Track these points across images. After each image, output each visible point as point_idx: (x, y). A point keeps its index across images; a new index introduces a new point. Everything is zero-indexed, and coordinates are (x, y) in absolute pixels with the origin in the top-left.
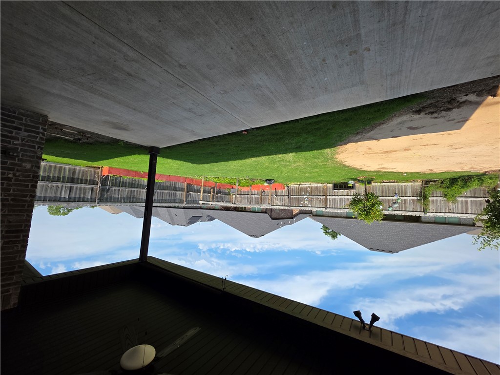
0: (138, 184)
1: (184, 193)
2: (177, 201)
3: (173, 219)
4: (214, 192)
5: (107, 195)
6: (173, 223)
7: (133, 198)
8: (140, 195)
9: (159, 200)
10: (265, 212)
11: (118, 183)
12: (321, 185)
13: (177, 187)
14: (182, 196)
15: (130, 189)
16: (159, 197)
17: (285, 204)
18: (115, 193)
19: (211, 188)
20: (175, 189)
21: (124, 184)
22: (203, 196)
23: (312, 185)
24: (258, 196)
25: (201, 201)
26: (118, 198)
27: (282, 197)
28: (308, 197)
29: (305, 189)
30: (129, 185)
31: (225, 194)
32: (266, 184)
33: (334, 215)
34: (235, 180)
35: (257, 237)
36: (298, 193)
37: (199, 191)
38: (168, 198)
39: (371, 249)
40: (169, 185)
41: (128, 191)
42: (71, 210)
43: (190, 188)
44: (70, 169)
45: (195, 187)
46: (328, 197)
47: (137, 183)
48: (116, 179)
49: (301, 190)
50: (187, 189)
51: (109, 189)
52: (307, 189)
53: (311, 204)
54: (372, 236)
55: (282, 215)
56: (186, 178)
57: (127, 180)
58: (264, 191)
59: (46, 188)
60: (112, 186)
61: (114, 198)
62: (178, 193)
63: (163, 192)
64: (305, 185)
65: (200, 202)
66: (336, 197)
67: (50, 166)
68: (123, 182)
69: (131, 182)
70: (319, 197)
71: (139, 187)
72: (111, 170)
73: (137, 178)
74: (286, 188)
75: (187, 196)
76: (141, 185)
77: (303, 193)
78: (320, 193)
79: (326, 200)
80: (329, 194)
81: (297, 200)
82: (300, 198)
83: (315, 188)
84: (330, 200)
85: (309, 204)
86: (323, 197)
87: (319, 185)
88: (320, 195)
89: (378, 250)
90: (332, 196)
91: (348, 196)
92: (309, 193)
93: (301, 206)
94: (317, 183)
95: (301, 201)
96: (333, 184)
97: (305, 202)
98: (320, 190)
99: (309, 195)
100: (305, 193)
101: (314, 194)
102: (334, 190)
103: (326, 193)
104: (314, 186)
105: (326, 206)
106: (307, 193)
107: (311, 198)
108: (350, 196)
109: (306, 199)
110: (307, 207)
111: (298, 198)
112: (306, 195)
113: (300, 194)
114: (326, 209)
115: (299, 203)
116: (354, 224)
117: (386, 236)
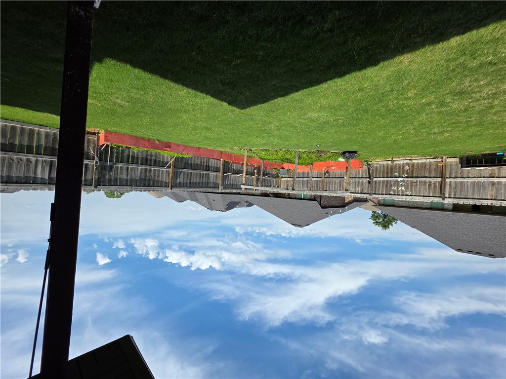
0: (155, 161)
1: (220, 174)
2: (211, 185)
3: (211, 204)
4: (259, 172)
5: (110, 176)
6: (211, 208)
7: (149, 179)
8: (158, 176)
9: (187, 183)
10: (314, 199)
11: (125, 158)
12: (432, 161)
13: (210, 165)
14: (216, 178)
15: (144, 167)
16: (186, 179)
17: (362, 190)
18: (121, 173)
19: (255, 169)
20: (208, 168)
21: (135, 160)
22: (246, 179)
23: (415, 161)
24: (318, 179)
25: (244, 185)
26: (127, 180)
27: (357, 180)
28: (406, 179)
29: (400, 167)
30: (142, 161)
31: (273, 176)
32: (341, 160)
33: (411, 205)
34: (293, 154)
35: (301, 226)
36: (387, 173)
37: (239, 172)
38: (198, 181)
39: (459, 250)
40: (199, 163)
41: (142, 170)
42: (123, 193)
43: (227, 168)
44: (47, 135)
45: (234, 166)
46: (448, 180)
47: (153, 158)
48: (123, 151)
49: (392, 170)
50: (224, 169)
51: (111, 167)
52: (403, 167)
53: (411, 191)
54: (466, 235)
55: (333, 203)
56: (222, 152)
57: (140, 154)
58: (328, 172)
59: (10, 163)
60: (117, 161)
61: (121, 180)
62: (212, 174)
63: (191, 173)
64: (400, 161)
65: (242, 186)
66: (466, 180)
67: (13, 128)
68: (133, 157)
69: (144, 156)
70: (427, 180)
71: (157, 164)
72: (110, 137)
73: (153, 151)
74: (365, 167)
75: (224, 178)
76: (159, 161)
77: (396, 174)
78: (430, 173)
79: (443, 185)
80: (450, 174)
81: (384, 184)
82: (390, 181)
83: (419, 165)
84: (450, 185)
85: (406, 192)
86: (435, 180)
87: (428, 161)
88: (429, 177)
89: (470, 252)
90: (456, 177)
91: (494, 177)
92: (408, 173)
93: (391, 195)
94: (424, 158)
95: (391, 186)
96: (460, 158)
97: (400, 188)
98: (430, 169)
99: (407, 177)
100: (399, 173)
101: (418, 175)
102: (461, 167)
103: (444, 173)
104: (418, 163)
105: (441, 194)
106: (403, 174)
107: (411, 181)
108: (497, 177)
109: (401, 183)
110: (403, 195)
111: (387, 181)
112: (403, 177)
113: (389, 176)
114: (441, 199)
115: (387, 188)
116: (441, 217)
117: (491, 235)
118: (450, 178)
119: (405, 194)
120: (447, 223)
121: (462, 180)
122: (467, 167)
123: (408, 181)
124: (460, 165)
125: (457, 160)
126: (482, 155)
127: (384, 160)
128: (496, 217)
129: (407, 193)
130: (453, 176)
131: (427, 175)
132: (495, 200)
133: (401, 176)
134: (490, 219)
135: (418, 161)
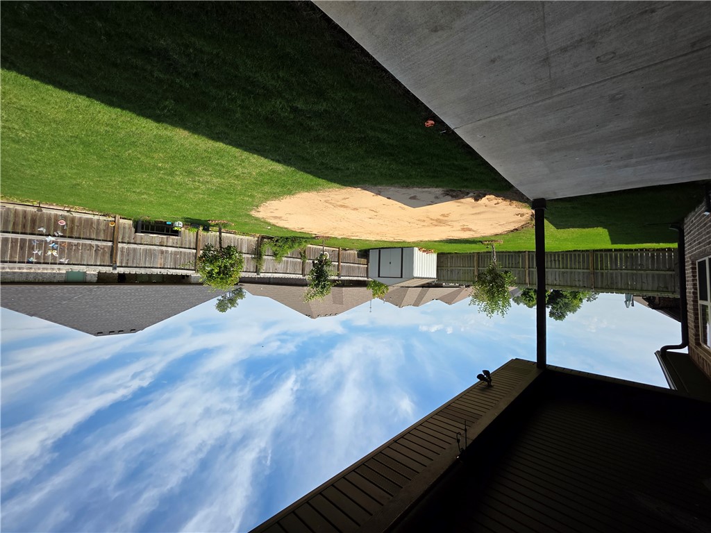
12: (102, 218)
23: (75, 214)
28: (60, 240)
29: (49, 219)
46: (120, 245)
49: (33, 222)
52: (57, 220)
53: (69, 257)
54: (109, 312)
64: (52, 210)
66: (139, 247)
70: (94, 243)
77: (43, 230)
78: (98, 234)
79: (115, 251)
80: (122, 239)
81: (16, 245)
82: (30, 240)
83: (83, 222)
84: (122, 251)
85: (61, 258)
86: (105, 244)
87: (96, 217)
88: (97, 240)
89: (112, 332)
90: (128, 243)
91: (163, 246)
92: (63, 230)
93: (32, 263)
94: (91, 212)
95: (31, 248)
96: (134, 221)
97: (50, 253)
98: (98, 229)
99: (61, 236)
100: (48, 228)
101: (80, 235)
102: (136, 232)
103: (115, 236)
104: (80, 218)
105: (111, 263)
106: (55, 230)
107: (69, 243)
108: (166, 246)
109: (51, 245)
110: (56, 264)
111: (23, 241)
112: (54, 236)
113: (28, 231)
114: (111, 268)
115: (24, 252)
116: (81, 293)
117: (136, 308)
118: (123, 242)
119: (58, 262)
120: (88, 300)
121: (135, 246)
122: (142, 232)
123: (63, 242)
124: (133, 230)
125: (131, 222)
126: (155, 221)
127: (18, 202)
128: (142, 286)
129: (62, 260)
130: (126, 241)
131: (93, 236)
132: (163, 268)
133: (52, 234)
134: (137, 289)
135: (80, 214)
